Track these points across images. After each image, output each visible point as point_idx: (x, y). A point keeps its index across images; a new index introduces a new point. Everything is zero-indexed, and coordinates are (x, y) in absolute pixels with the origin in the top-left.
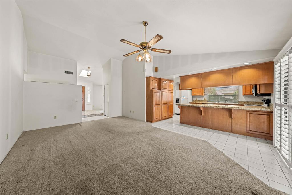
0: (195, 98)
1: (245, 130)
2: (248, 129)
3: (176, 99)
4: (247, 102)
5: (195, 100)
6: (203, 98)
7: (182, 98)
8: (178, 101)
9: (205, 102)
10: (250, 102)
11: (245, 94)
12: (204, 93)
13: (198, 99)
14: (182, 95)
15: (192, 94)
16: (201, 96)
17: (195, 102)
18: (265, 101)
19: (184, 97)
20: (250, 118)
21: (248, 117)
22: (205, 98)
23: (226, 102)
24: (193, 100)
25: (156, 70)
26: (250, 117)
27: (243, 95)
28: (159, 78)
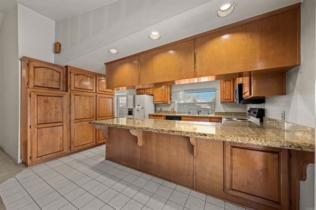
0: (160, 108)
1: (222, 187)
2: (228, 185)
3: (129, 109)
4: (226, 113)
5: (160, 110)
6: (169, 107)
7: (137, 107)
8: (132, 112)
9: (172, 113)
10: (230, 113)
11: (223, 101)
12: (171, 100)
13: (164, 109)
14: (137, 103)
15: (154, 101)
16: (166, 104)
17: (159, 113)
18: (255, 113)
19: (139, 106)
20: (234, 157)
21: (228, 154)
22: (172, 108)
23: (198, 113)
24: (155, 111)
25: (57, 48)
26: (232, 155)
27: (221, 103)
28: (65, 67)
